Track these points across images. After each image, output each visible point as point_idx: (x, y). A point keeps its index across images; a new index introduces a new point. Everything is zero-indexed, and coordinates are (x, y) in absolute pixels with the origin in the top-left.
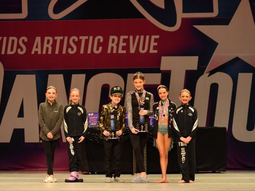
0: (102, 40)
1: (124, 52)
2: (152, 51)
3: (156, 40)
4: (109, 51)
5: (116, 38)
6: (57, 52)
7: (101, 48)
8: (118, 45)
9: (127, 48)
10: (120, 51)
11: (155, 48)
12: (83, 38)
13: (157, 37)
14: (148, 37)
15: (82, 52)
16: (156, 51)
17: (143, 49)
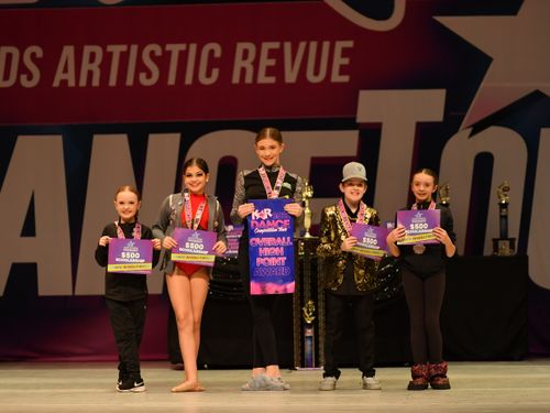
0: (218, 54)
1: (272, 80)
2: (336, 78)
3: (345, 53)
4: (236, 79)
5: (251, 47)
6: (113, 82)
7: (215, 72)
8: (256, 64)
9: (277, 70)
10: (263, 79)
11: (343, 70)
12: (175, 49)
13: (350, 44)
14: (326, 45)
15: (172, 80)
16: (346, 79)
17: (316, 73)
